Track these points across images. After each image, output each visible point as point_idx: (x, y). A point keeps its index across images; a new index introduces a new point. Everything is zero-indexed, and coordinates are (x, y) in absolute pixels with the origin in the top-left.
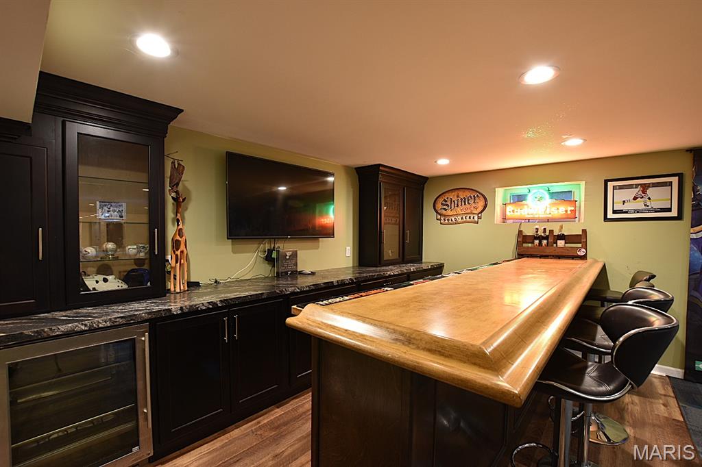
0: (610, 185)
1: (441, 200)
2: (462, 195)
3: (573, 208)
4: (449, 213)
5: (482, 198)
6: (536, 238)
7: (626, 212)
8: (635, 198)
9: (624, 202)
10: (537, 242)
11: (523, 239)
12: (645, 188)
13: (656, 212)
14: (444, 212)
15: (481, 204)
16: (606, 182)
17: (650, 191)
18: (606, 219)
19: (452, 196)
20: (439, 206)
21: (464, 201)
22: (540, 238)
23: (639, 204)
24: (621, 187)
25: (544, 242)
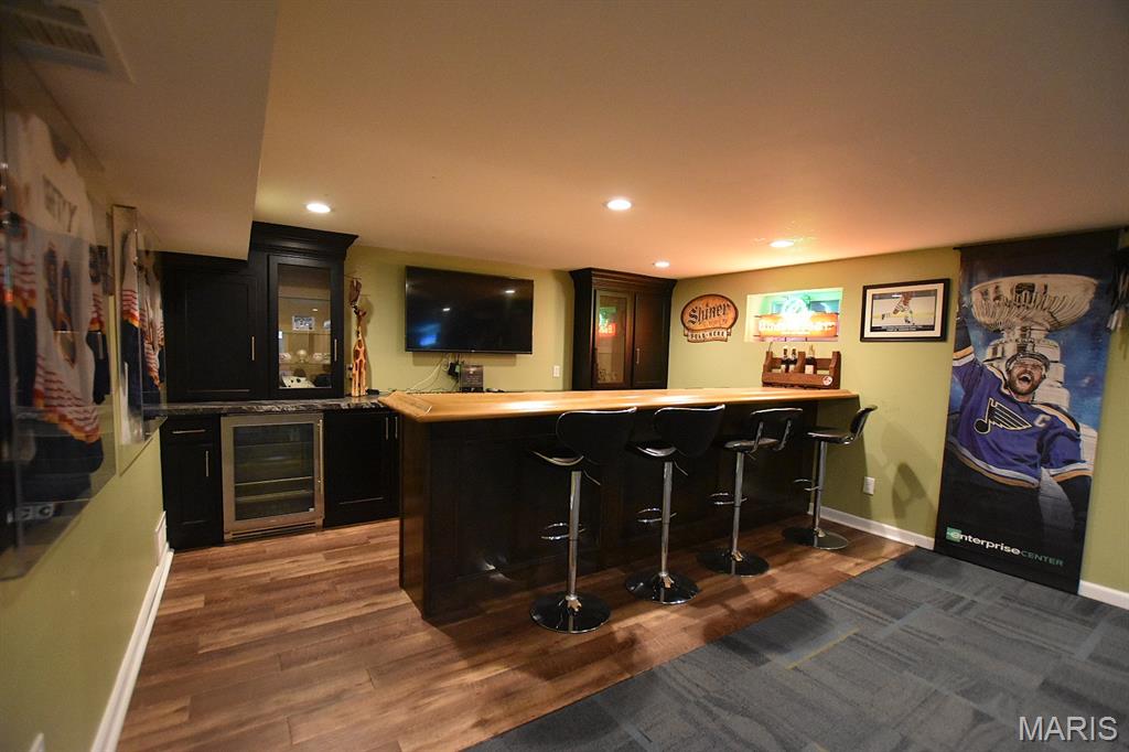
0: (870, 293)
1: (689, 310)
2: (713, 303)
3: (834, 323)
4: (697, 326)
5: (732, 308)
6: (783, 362)
7: (885, 330)
8: (896, 312)
9: (883, 316)
10: (783, 366)
11: (772, 363)
12: (907, 297)
13: (918, 330)
14: (691, 325)
15: (731, 315)
16: (865, 289)
17: (914, 302)
18: (863, 339)
19: (701, 305)
20: (687, 318)
21: (714, 311)
22: (788, 362)
23: (899, 320)
24: (881, 297)
25: (792, 367)
